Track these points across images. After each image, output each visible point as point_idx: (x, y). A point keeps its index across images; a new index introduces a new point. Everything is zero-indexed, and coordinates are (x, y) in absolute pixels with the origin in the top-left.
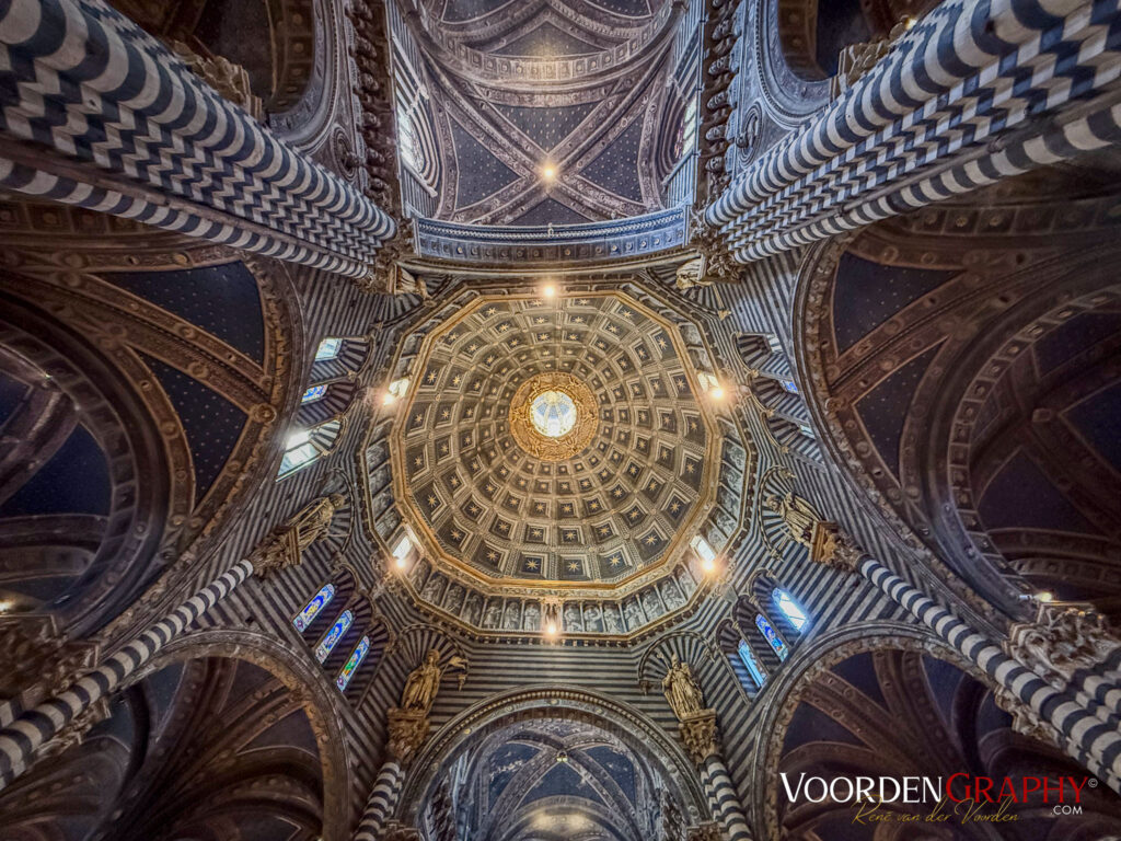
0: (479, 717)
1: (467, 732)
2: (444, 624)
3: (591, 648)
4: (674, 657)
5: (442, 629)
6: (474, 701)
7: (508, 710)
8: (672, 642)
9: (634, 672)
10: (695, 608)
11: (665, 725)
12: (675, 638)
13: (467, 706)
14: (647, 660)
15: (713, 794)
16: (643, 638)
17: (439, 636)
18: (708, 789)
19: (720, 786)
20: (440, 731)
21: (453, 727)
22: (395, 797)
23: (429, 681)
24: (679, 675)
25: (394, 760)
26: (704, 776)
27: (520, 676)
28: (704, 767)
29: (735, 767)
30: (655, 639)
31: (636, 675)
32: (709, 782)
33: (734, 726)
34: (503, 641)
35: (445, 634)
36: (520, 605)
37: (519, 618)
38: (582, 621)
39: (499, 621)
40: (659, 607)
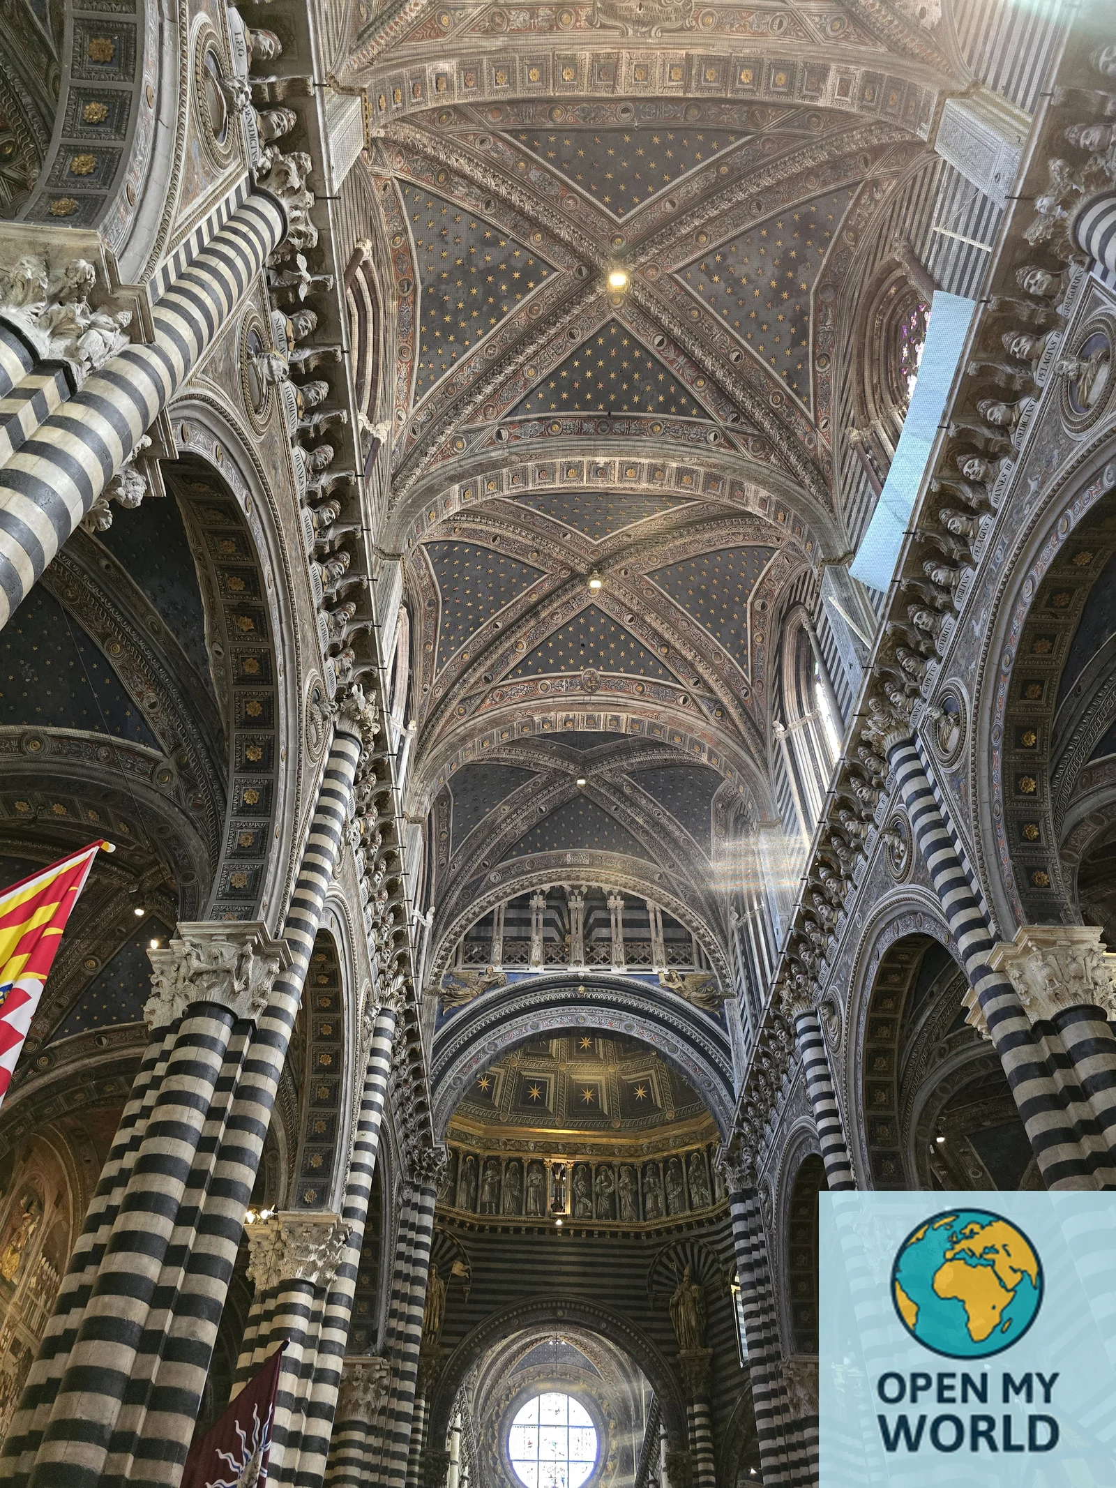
0: (488, 1334)
1: (478, 1350)
2: (442, 1219)
3: (601, 1241)
4: (687, 1271)
6: (482, 1316)
8: (688, 1247)
9: (644, 1277)
10: (719, 1218)
12: (692, 1245)
13: (475, 1323)
14: (660, 1262)
15: (693, 1429)
16: (658, 1232)
17: (437, 1235)
18: (690, 1423)
19: (701, 1427)
20: (452, 1354)
24: (688, 1297)
25: (419, 1396)
26: (690, 1410)
28: (690, 1402)
29: (718, 1409)
30: (672, 1240)
31: (645, 1282)
32: (692, 1417)
33: (724, 1373)
34: (505, 1230)
36: (522, 1167)
37: (521, 1191)
38: (594, 1196)
39: (499, 1198)
40: (682, 1192)
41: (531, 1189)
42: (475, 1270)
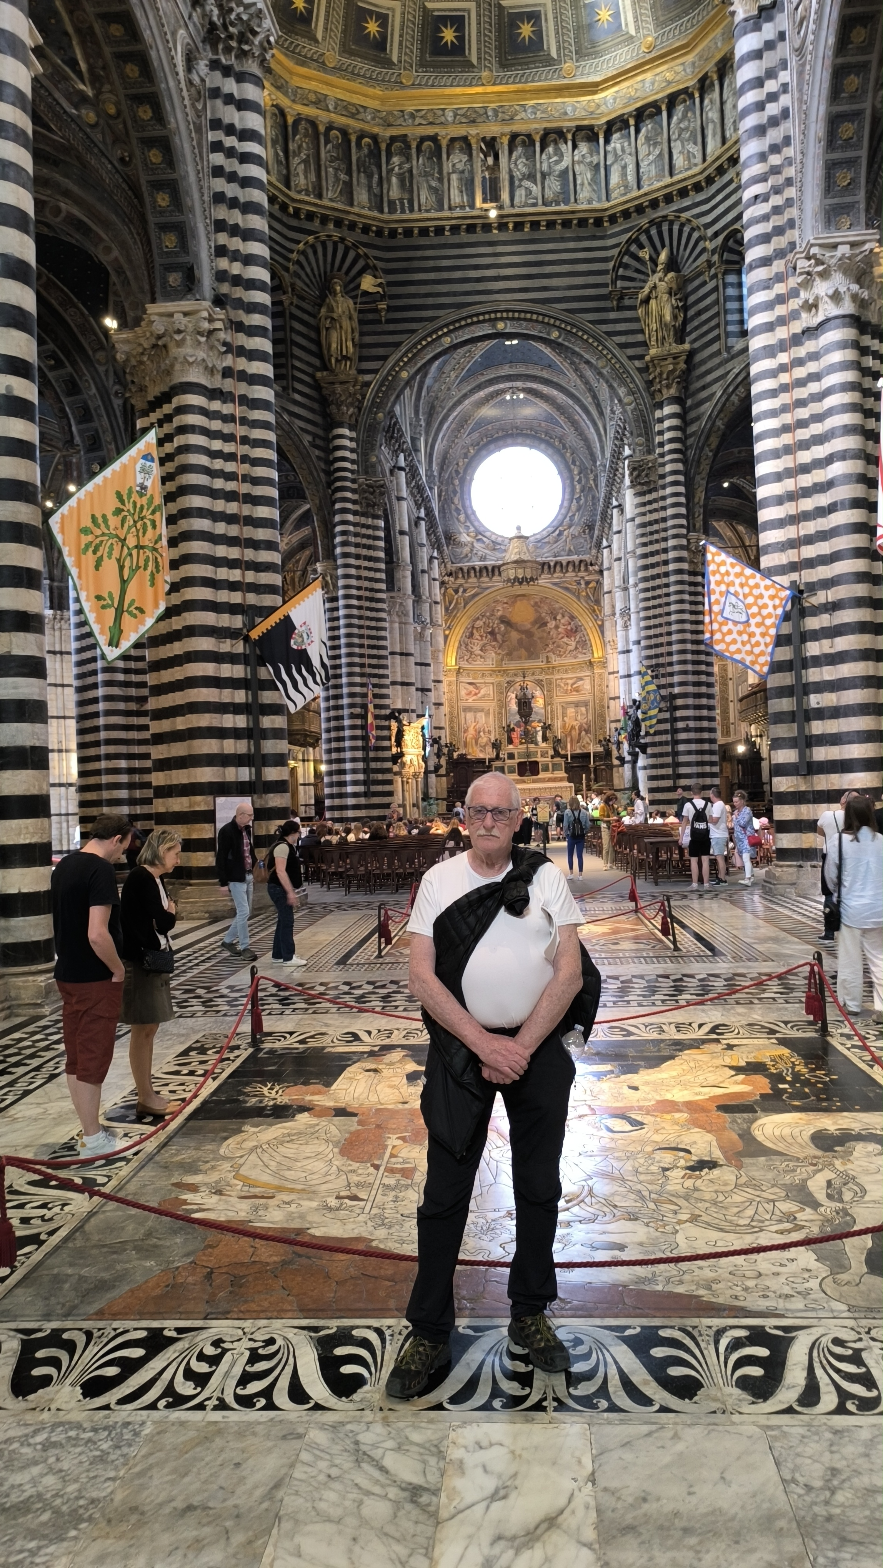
0: (414, 355)
1: (404, 375)
2: (338, 223)
3: (550, 234)
4: (663, 256)
5: (336, 235)
6: (405, 336)
7: (447, 341)
8: (665, 228)
9: (606, 272)
10: (710, 180)
11: (631, 352)
12: (671, 223)
13: (398, 345)
14: (628, 252)
15: (661, 433)
16: (626, 214)
17: (335, 244)
18: (657, 428)
19: (670, 429)
20: (375, 380)
21: (389, 374)
22: (354, 456)
23: (346, 323)
24: (662, 286)
25: (341, 425)
26: (658, 414)
27: (455, 294)
28: (660, 406)
29: (692, 408)
30: (644, 221)
31: (607, 279)
32: (661, 421)
33: (703, 369)
34: (424, 232)
35: (342, 239)
36: (439, 147)
37: (440, 180)
38: (539, 176)
39: (411, 192)
40: (661, 155)
41: (454, 177)
42: (390, 284)
